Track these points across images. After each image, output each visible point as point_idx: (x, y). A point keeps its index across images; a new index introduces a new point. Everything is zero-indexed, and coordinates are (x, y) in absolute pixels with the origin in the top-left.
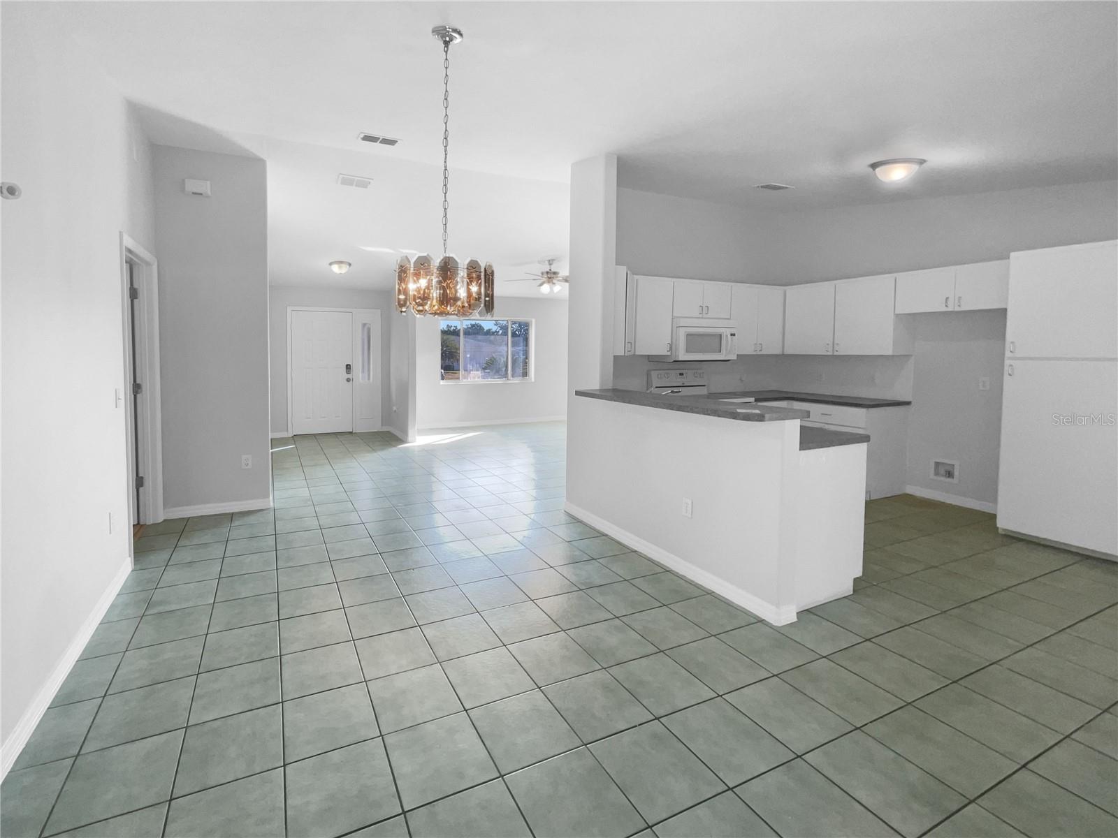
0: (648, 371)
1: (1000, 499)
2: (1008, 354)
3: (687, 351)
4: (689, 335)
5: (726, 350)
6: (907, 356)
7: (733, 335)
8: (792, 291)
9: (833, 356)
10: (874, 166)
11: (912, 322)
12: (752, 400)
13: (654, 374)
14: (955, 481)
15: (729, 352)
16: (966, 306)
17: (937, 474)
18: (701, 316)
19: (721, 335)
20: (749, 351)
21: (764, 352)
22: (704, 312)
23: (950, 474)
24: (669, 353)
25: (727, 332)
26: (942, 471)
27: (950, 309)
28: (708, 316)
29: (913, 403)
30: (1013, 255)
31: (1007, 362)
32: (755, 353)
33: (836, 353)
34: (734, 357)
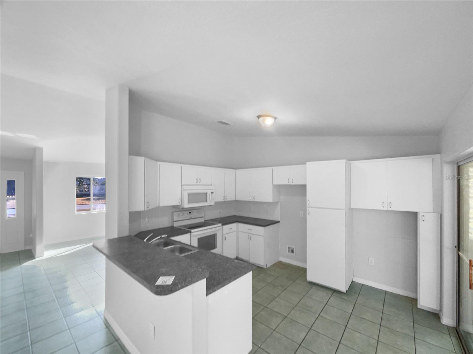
0: (172, 213)
1: (307, 262)
2: (307, 205)
3: (189, 203)
4: (189, 195)
5: (209, 200)
6: (278, 202)
7: (212, 193)
8: (238, 171)
9: (253, 202)
10: (259, 117)
11: (279, 188)
12: (221, 225)
13: (175, 214)
14: (294, 254)
15: (210, 202)
16: (295, 183)
17: (289, 251)
18: (197, 184)
19: (207, 193)
20: (221, 199)
21: (227, 200)
22: (199, 182)
23: (293, 251)
24: (180, 204)
25: (209, 192)
26: (290, 250)
27: (290, 184)
28: (200, 184)
29: (280, 222)
30: (307, 163)
31: (307, 209)
32: (224, 200)
33: (254, 201)
34: (213, 204)
